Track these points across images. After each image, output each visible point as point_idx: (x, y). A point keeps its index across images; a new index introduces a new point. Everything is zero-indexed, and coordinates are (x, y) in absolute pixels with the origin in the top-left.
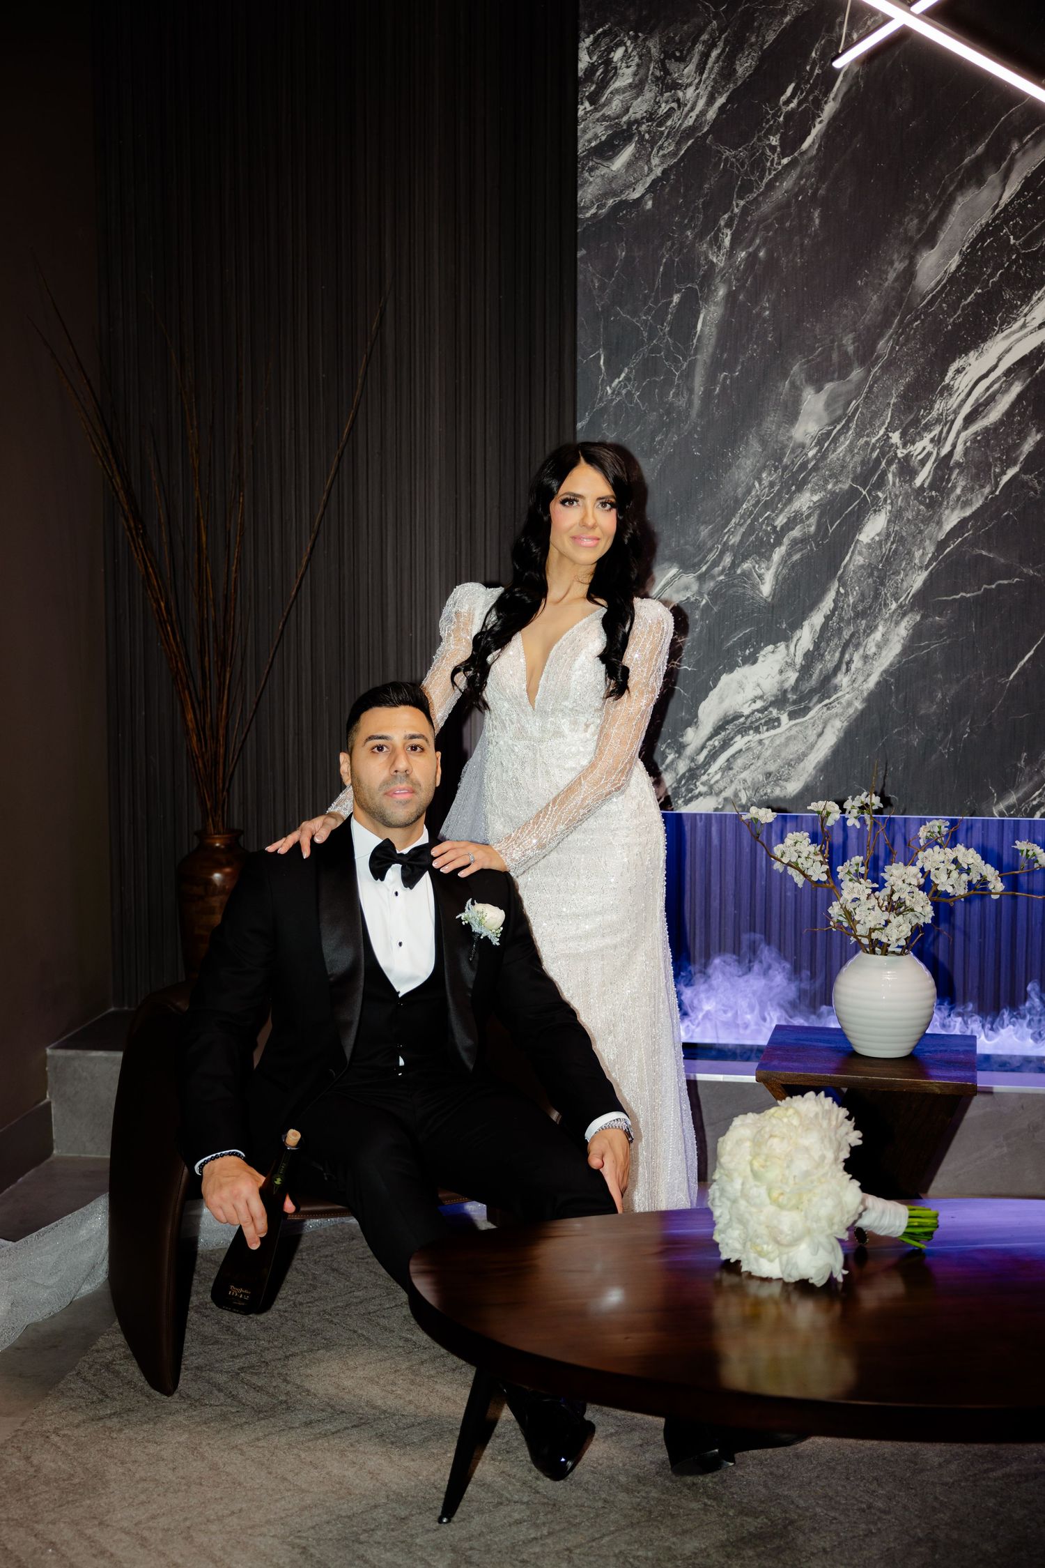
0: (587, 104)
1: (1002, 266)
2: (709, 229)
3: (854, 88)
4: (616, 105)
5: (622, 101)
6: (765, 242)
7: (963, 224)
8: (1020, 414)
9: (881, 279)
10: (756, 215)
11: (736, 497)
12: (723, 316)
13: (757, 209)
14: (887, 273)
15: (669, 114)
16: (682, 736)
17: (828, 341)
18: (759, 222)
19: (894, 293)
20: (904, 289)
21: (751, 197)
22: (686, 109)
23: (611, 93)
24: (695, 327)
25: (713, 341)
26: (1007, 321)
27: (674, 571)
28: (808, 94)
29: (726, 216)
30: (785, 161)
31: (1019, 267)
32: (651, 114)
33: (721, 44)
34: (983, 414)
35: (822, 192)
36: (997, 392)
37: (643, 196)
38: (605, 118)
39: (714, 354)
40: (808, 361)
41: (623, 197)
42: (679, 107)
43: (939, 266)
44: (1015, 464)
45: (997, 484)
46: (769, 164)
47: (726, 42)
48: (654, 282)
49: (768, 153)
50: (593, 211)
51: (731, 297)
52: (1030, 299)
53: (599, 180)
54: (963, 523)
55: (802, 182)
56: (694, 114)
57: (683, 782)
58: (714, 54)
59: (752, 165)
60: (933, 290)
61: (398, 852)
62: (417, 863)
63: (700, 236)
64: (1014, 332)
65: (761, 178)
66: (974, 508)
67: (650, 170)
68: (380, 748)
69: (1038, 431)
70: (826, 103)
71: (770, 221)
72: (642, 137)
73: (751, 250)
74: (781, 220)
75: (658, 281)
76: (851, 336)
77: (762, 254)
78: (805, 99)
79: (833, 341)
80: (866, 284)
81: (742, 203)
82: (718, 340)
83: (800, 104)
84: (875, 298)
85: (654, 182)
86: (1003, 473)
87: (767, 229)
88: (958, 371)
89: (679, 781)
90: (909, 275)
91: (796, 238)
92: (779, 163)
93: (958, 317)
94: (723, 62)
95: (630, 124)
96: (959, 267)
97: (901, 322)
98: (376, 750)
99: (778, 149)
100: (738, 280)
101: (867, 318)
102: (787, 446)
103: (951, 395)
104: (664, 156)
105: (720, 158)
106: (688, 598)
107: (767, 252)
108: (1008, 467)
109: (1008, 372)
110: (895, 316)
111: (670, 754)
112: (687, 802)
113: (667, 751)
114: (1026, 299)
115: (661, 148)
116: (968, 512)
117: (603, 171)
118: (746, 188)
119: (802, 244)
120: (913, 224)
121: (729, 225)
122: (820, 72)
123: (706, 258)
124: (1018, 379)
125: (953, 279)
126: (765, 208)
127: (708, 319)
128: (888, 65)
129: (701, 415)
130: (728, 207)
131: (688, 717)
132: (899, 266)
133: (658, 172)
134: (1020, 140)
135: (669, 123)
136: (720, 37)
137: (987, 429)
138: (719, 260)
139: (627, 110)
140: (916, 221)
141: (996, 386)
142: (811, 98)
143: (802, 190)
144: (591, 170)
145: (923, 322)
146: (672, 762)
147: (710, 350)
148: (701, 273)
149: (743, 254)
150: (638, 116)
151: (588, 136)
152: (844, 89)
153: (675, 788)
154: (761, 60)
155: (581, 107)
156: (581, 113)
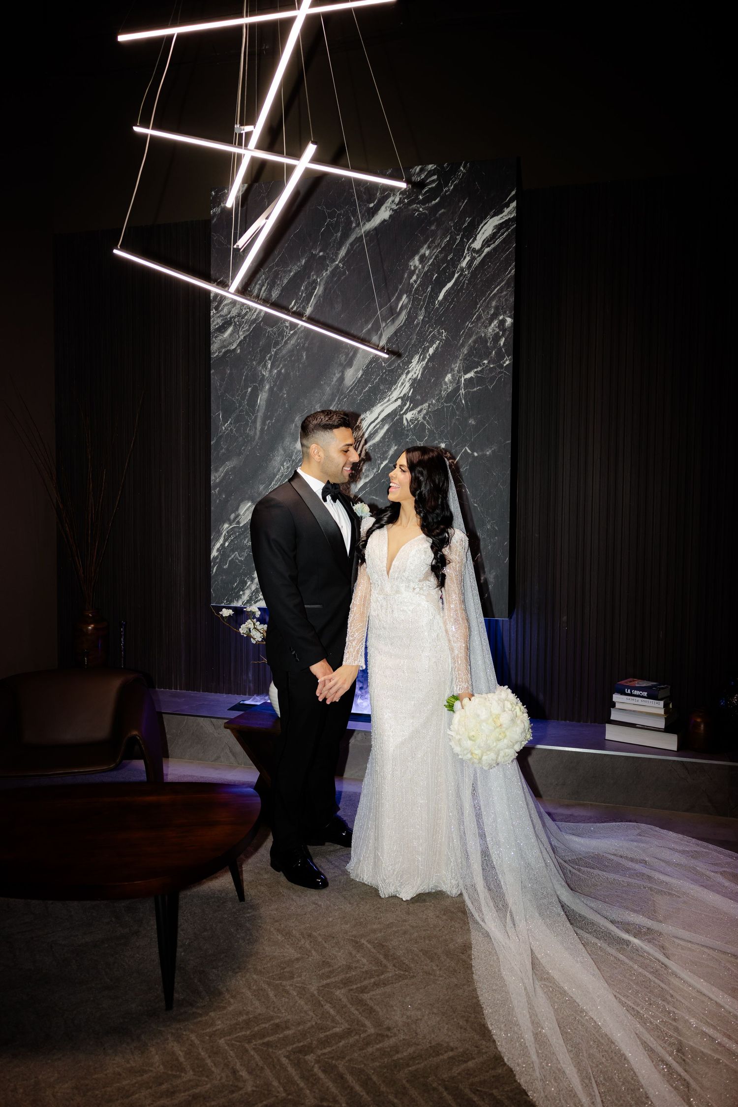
0: (214, 310)
1: (379, 375)
2: (262, 360)
3: (319, 302)
4: (225, 310)
5: (228, 309)
6: (284, 366)
7: (363, 358)
8: (389, 438)
9: (330, 381)
10: (281, 355)
11: (274, 473)
12: (268, 396)
13: (281, 352)
14: (333, 378)
15: (246, 314)
17: (309, 407)
18: (282, 358)
19: (335, 387)
20: (340, 385)
21: (278, 347)
22: (253, 311)
23: (223, 306)
24: (257, 402)
25: (264, 407)
26: (382, 399)
28: (300, 305)
29: (269, 355)
30: (292, 332)
31: (387, 375)
32: (239, 314)
33: (266, 285)
34: (373, 438)
35: (306, 345)
36: (378, 429)
37: (236, 347)
38: (221, 316)
39: (264, 413)
40: (302, 416)
41: (229, 348)
42: (250, 311)
43: (353, 375)
44: (386, 460)
45: (379, 468)
46: (285, 334)
47: (268, 283)
48: (241, 383)
49: (285, 329)
50: (217, 354)
51: (271, 389)
52: (391, 389)
53: (219, 341)
54: (366, 484)
55: (298, 341)
56: (256, 314)
58: (263, 289)
59: (279, 334)
60: (351, 385)
63: (259, 364)
64: (385, 403)
65: (282, 339)
66: (370, 478)
67: (239, 337)
69: (396, 445)
70: (307, 308)
71: (286, 357)
72: (235, 323)
73: (278, 369)
74: (291, 356)
75: (243, 382)
76: (319, 405)
77: (283, 371)
78: (299, 306)
79: (312, 407)
80: (325, 383)
81: (275, 350)
82: (266, 407)
83: (297, 309)
84: (328, 389)
85: (241, 342)
86: (382, 463)
87: (285, 360)
88: (362, 420)
90: (342, 379)
91: (297, 364)
92: (289, 333)
93: (362, 397)
94: (267, 292)
95: (231, 318)
96: (362, 376)
97: (339, 399)
99: (289, 327)
100: (273, 382)
101: (325, 398)
102: (294, 451)
103: (359, 430)
104: (244, 331)
105: (266, 332)
107: (285, 370)
108: (383, 461)
109: (383, 420)
110: (336, 396)
114: (390, 389)
115: (243, 328)
116: (367, 480)
117: (220, 337)
118: (277, 344)
119: (299, 366)
120: (343, 358)
121: (270, 359)
122: (305, 295)
123: (261, 373)
124: (387, 423)
125: (359, 381)
126: (284, 352)
127: (262, 398)
128: (332, 292)
129: (260, 438)
130: (269, 352)
132: (338, 375)
133: (242, 337)
134: (386, 322)
135: (246, 318)
136: (265, 282)
137: (374, 444)
138: (266, 374)
139: (230, 313)
140: (344, 357)
141: (378, 426)
142: (301, 306)
143: (298, 344)
144: (216, 337)
145: (348, 399)
147: (263, 411)
148: (259, 379)
149: (276, 371)
150: (234, 315)
151: (215, 323)
152: (315, 302)
154: (282, 291)
155: (212, 312)
156: (212, 314)
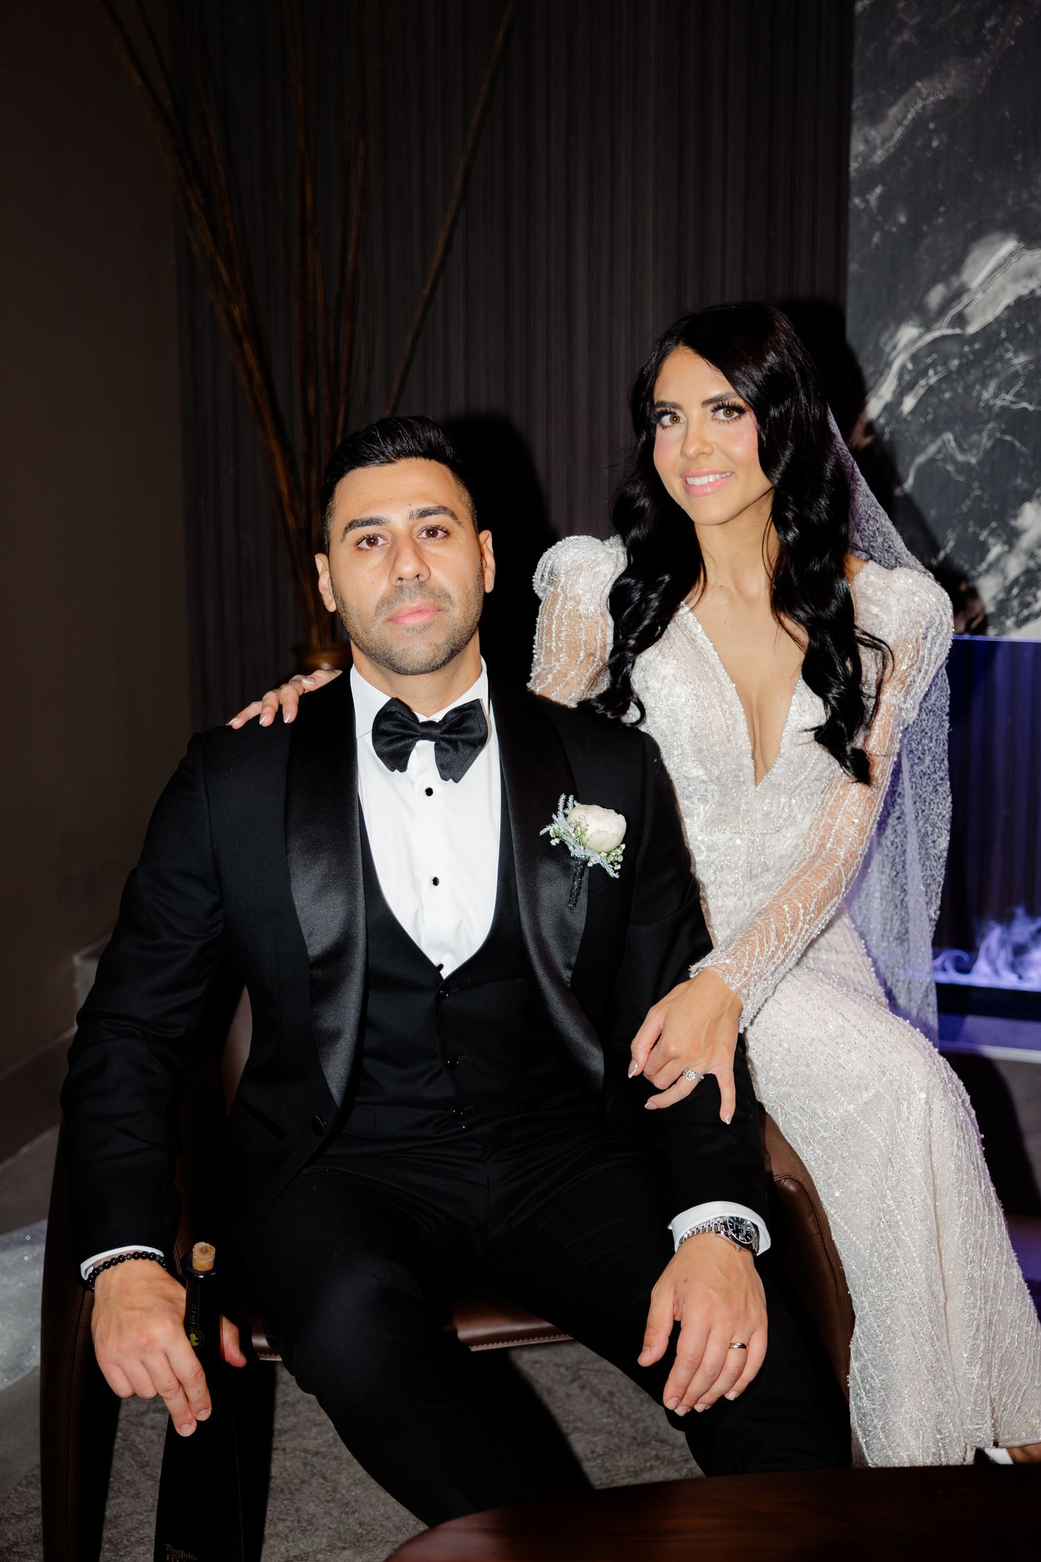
16: (1015, 517)
27: (1010, 245)
57: (1015, 591)
61: (422, 718)
62: (464, 736)
68: (372, 541)
89: (1008, 590)
98: (364, 544)
106: (1033, 292)
111: (994, 545)
112: (1020, 623)
113: (991, 541)
131: (1026, 486)
146: (998, 559)
153: (1002, 601)
